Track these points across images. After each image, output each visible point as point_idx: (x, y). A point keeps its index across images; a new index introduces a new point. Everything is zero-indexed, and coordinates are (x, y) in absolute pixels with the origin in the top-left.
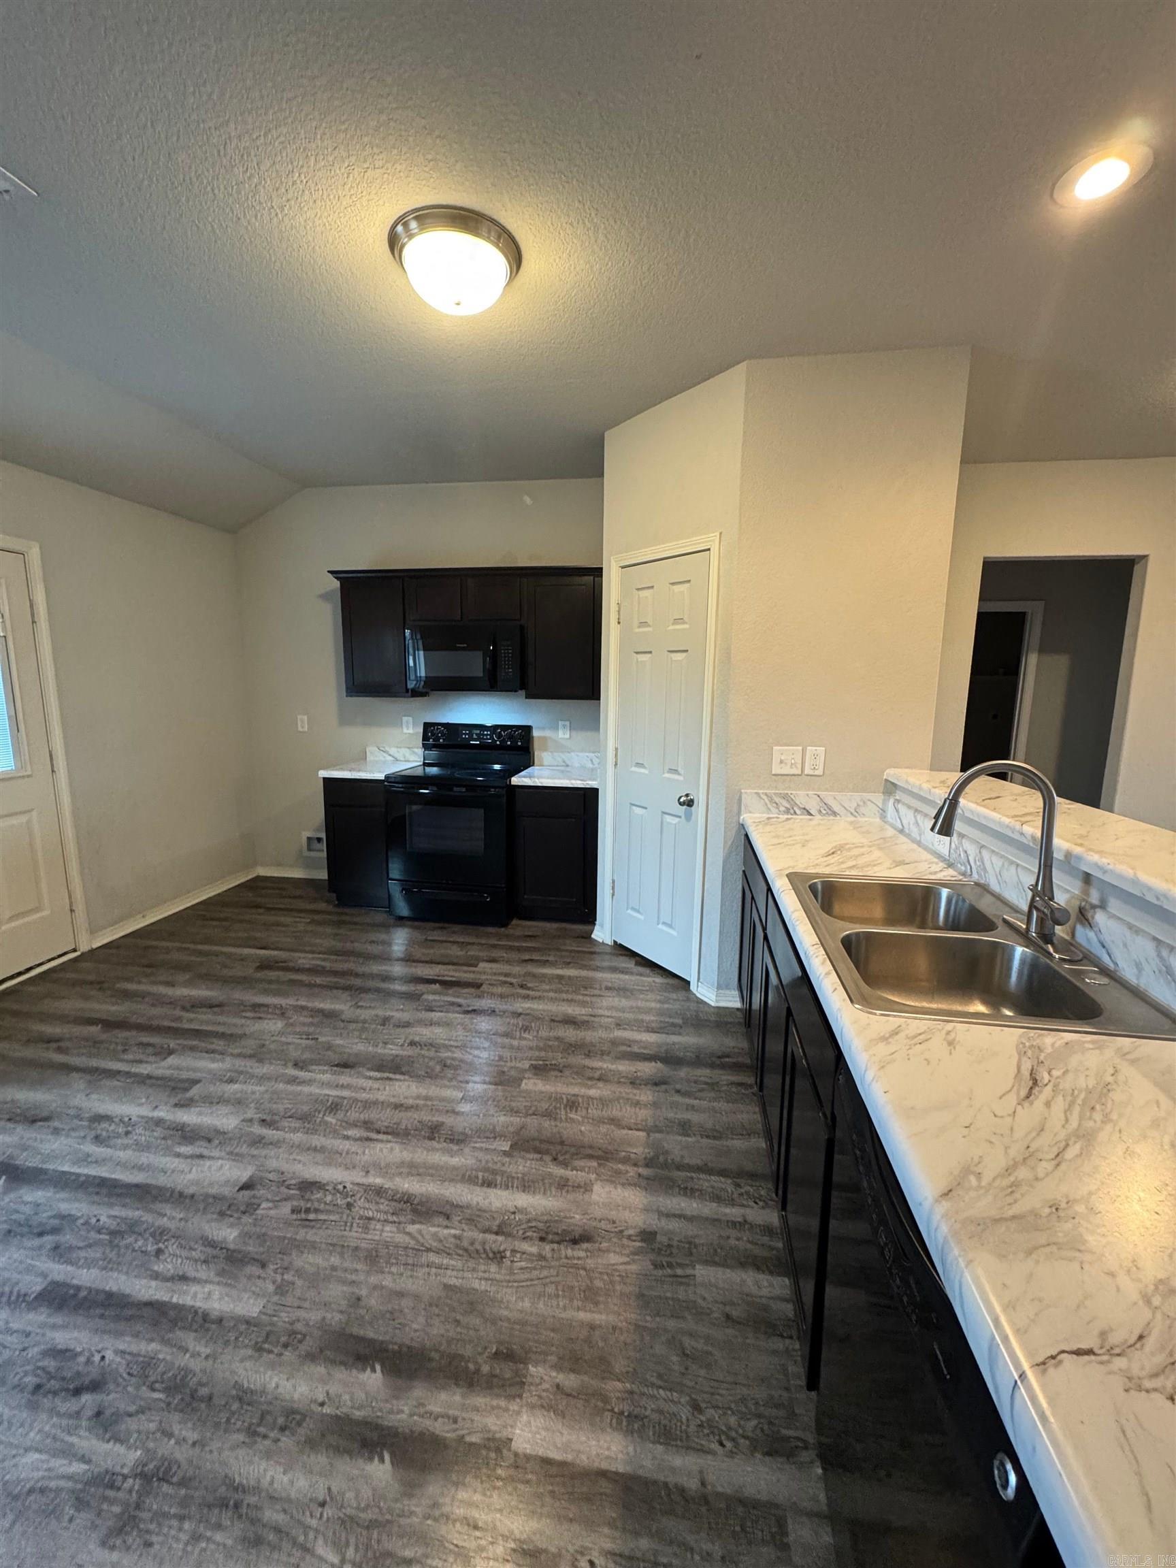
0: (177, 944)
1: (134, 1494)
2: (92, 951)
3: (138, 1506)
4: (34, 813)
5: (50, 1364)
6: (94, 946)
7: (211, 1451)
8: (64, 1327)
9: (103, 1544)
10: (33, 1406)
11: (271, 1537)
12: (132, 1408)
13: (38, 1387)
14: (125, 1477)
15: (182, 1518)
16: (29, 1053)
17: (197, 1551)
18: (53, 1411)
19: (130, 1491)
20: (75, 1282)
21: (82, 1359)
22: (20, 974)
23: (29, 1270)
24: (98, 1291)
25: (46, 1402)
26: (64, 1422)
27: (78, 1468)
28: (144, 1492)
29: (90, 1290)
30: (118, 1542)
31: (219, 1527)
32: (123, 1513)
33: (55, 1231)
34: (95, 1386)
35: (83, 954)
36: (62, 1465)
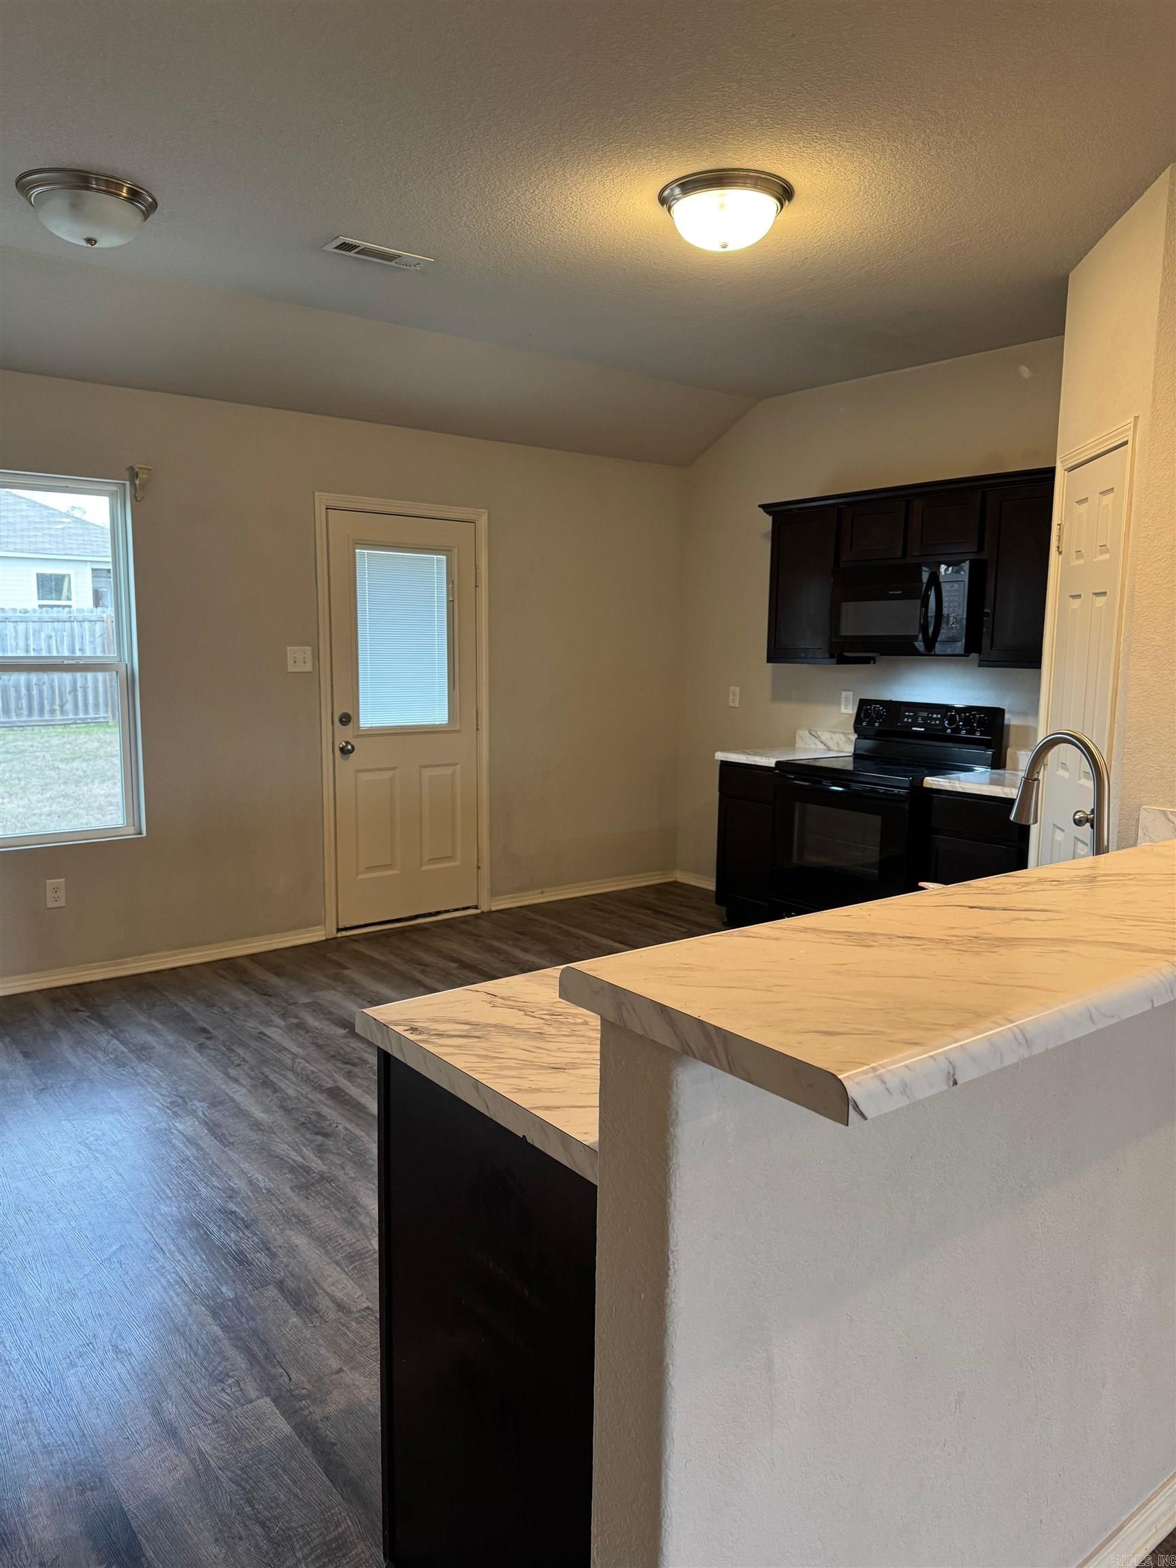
0: (554, 922)
1: (314, 1180)
2: (491, 912)
3: (312, 1185)
4: (458, 767)
5: (314, 1118)
6: (494, 909)
7: (356, 1184)
8: (330, 1107)
9: (291, 1188)
10: (296, 1129)
11: (357, 1226)
12: (334, 1151)
13: (304, 1124)
14: (314, 1173)
15: (326, 1198)
16: (402, 967)
17: (324, 1211)
18: (303, 1135)
19: (313, 1178)
20: (347, 1091)
21: (327, 1123)
22: (430, 915)
23: (331, 1077)
24: (355, 1099)
25: (303, 1130)
26: (305, 1141)
27: (299, 1159)
28: (318, 1181)
29: (351, 1096)
30: (297, 1191)
31: (339, 1210)
32: (305, 1183)
33: (354, 1065)
34: (326, 1135)
35: (482, 913)
36: (294, 1155)
